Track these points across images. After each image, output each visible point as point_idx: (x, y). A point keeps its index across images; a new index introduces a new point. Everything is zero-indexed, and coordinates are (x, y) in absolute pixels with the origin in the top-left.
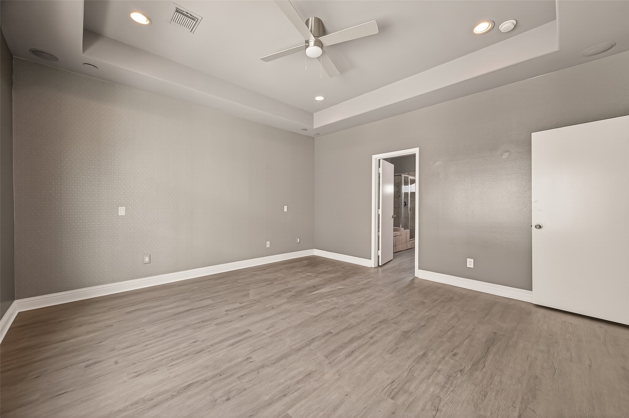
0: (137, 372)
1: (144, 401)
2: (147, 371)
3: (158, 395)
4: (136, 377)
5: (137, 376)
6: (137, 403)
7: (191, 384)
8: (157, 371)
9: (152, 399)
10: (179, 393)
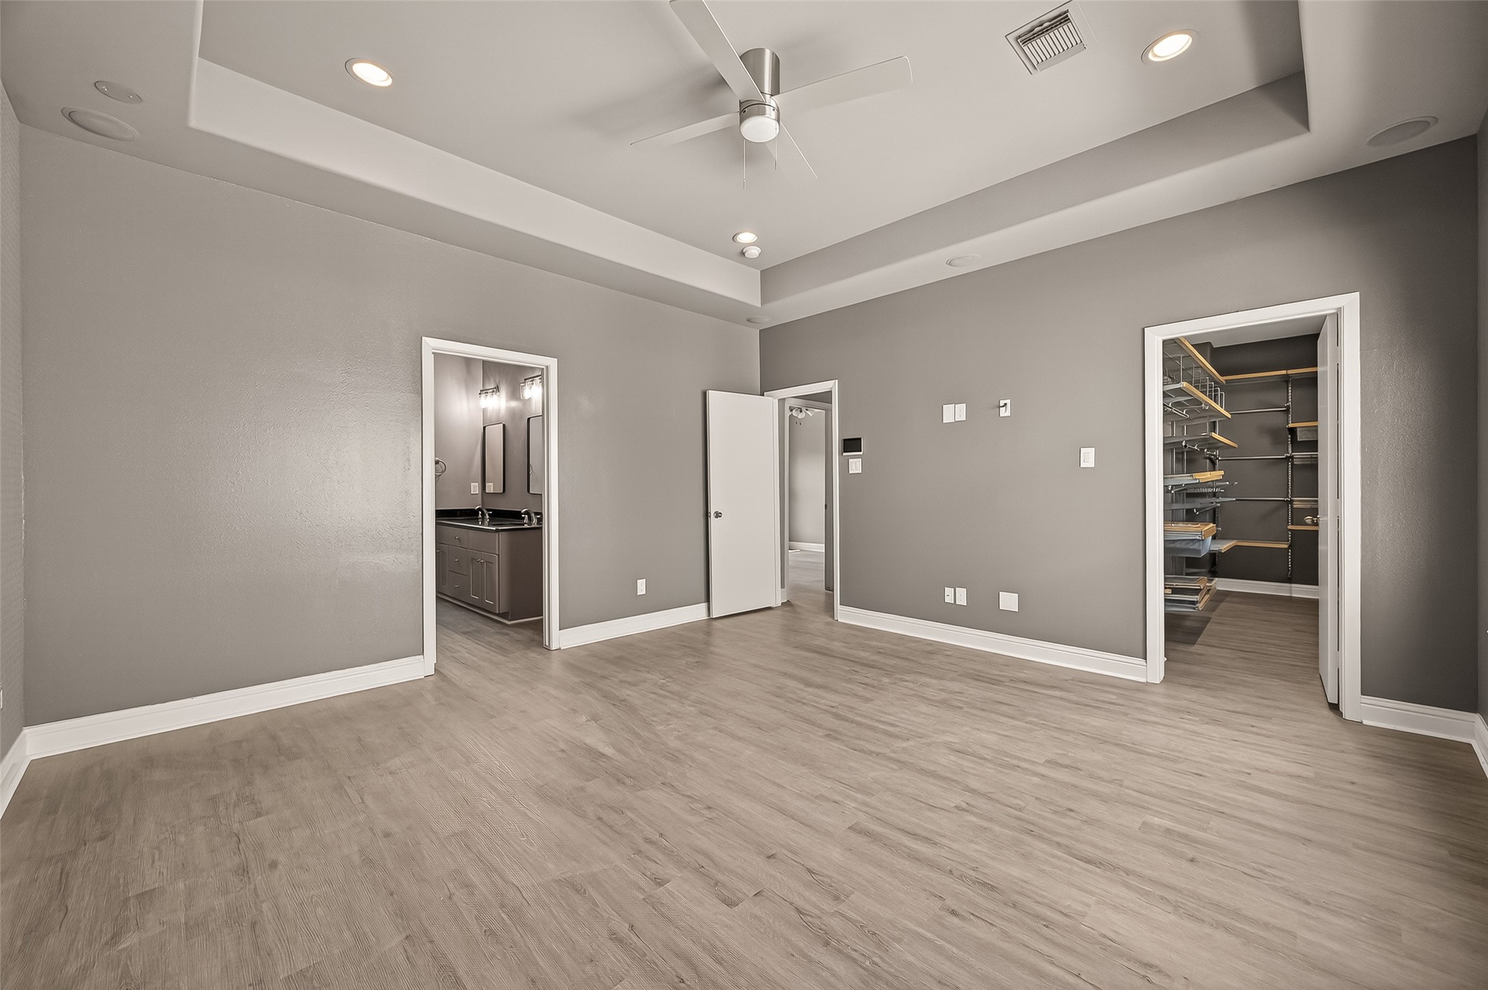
0: (1144, 977)
1: (1176, 907)
2: (1121, 955)
3: (1147, 893)
4: (1156, 967)
5: (1149, 966)
6: (1192, 917)
7: (1082, 860)
8: (1105, 936)
9: (1162, 898)
10: (1115, 868)
